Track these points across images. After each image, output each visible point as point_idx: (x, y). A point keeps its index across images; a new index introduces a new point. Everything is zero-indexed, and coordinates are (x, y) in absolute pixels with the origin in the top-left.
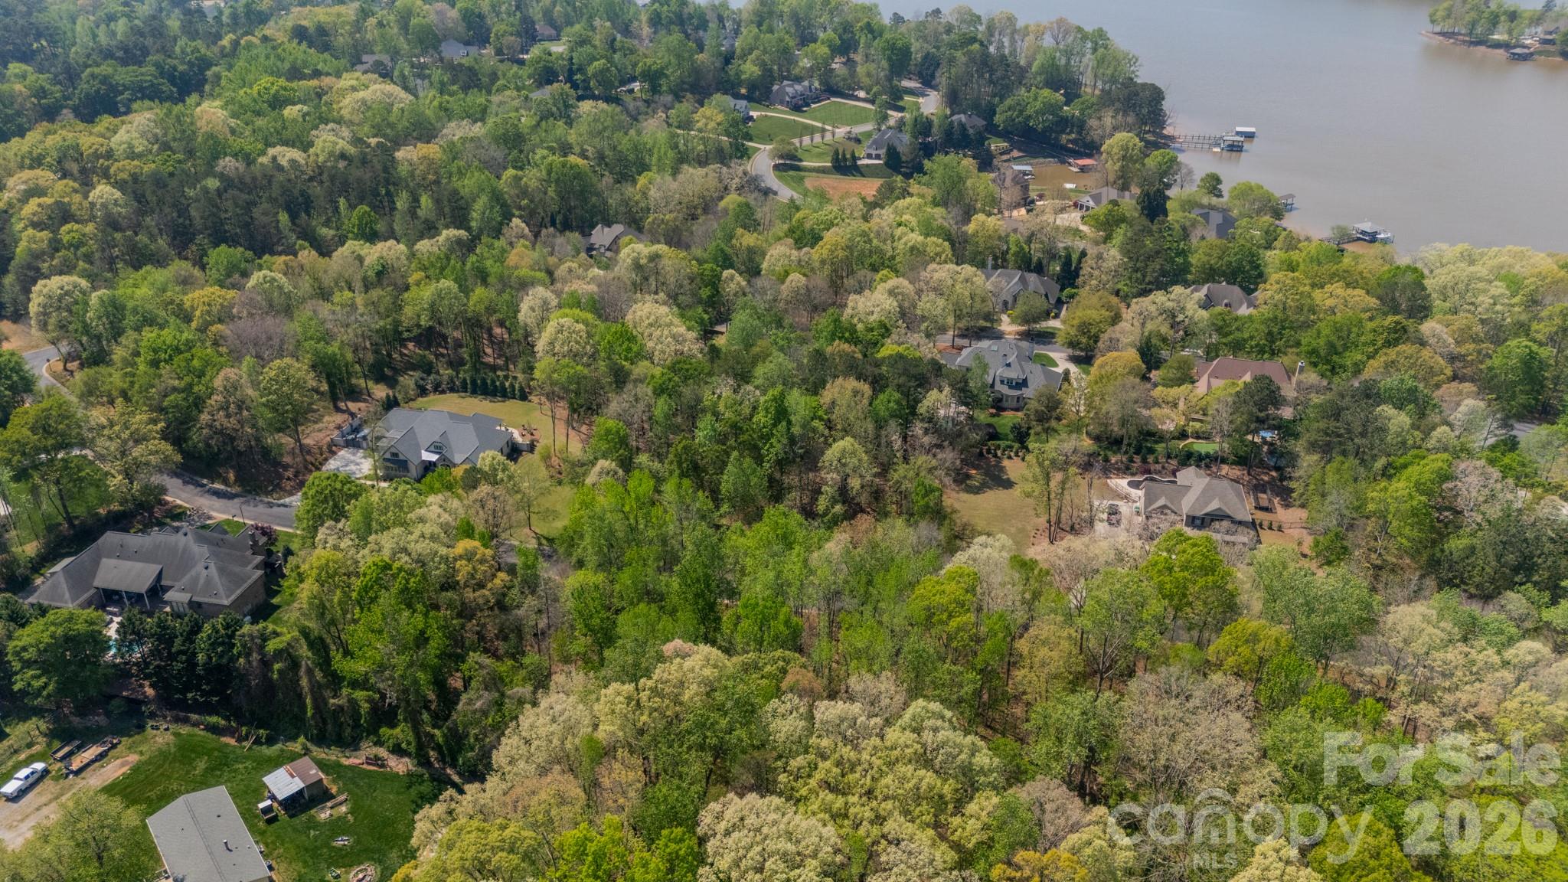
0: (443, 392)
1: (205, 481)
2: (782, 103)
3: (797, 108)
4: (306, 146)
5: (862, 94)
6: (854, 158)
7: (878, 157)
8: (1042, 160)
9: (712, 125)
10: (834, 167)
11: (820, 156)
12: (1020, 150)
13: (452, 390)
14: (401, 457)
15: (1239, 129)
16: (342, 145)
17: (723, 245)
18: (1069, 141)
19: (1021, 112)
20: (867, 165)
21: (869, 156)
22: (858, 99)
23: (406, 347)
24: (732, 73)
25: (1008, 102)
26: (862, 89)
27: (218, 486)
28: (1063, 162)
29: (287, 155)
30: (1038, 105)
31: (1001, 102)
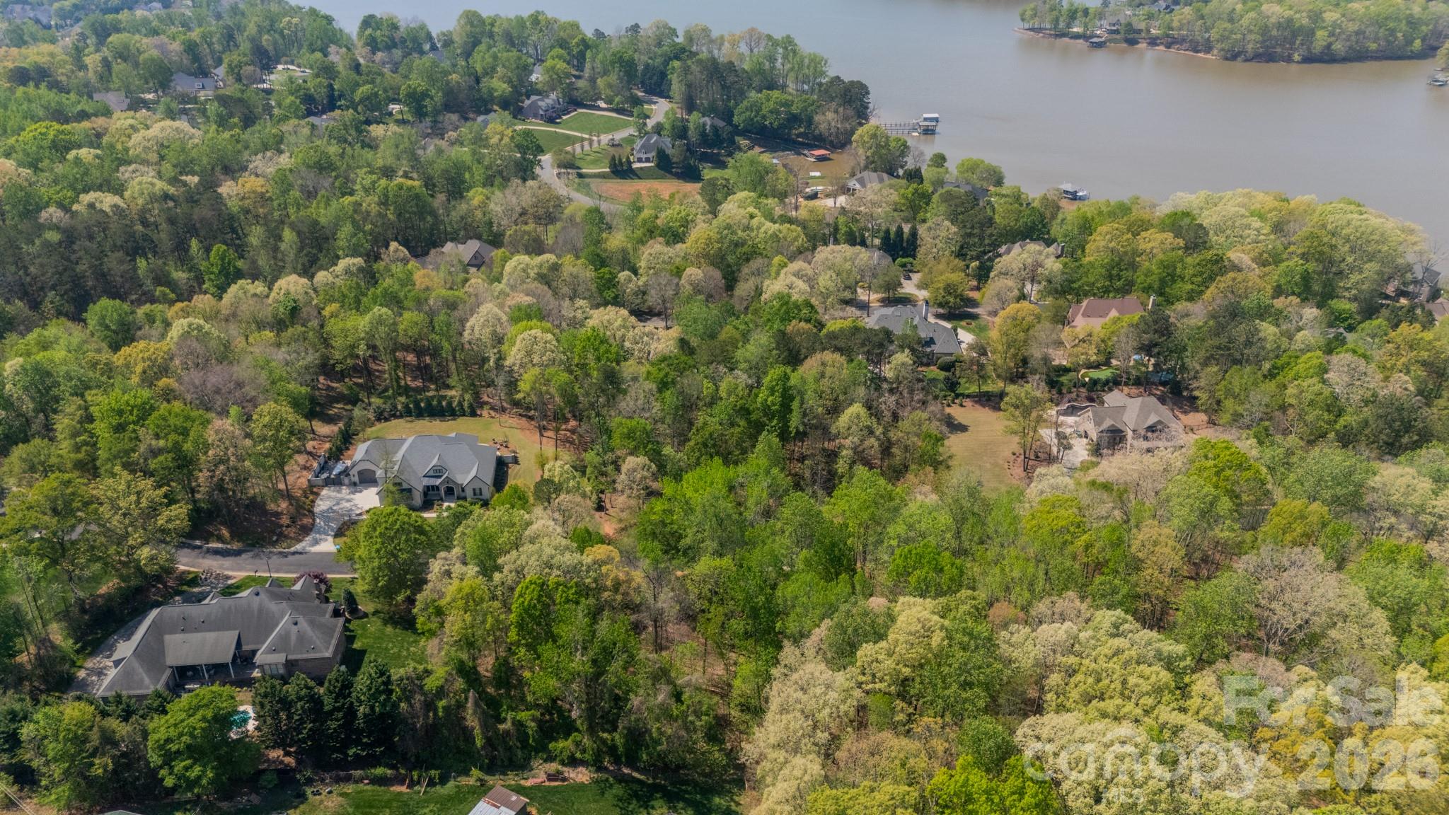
0: (386, 420)
1: (198, 543)
2: (535, 116)
3: (551, 120)
4: (119, 190)
5: (603, 105)
6: (629, 163)
7: (648, 160)
8: (781, 154)
9: (506, 140)
10: (613, 172)
11: (595, 162)
12: (760, 146)
13: (395, 416)
14: (405, 486)
15: (926, 116)
16: (160, 185)
18: (799, 135)
19: (758, 112)
20: (641, 168)
21: (640, 160)
22: (599, 108)
24: (484, 90)
25: (744, 104)
26: (600, 100)
27: (214, 545)
28: (799, 154)
29: (107, 201)
30: (771, 105)
31: (737, 105)
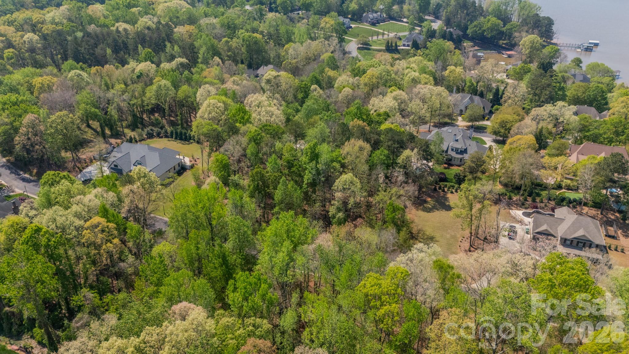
0: (162, 137)
1: (21, 173)
2: (366, 22)
3: (373, 24)
4: (133, 22)
5: (405, 20)
6: (396, 46)
7: (408, 46)
8: (489, 51)
9: (328, 25)
10: (386, 49)
11: (380, 44)
12: (478, 46)
13: (166, 136)
14: (119, 168)
15: (591, 41)
16: (150, 23)
17: (317, 75)
18: (503, 44)
19: (480, 28)
20: (403, 49)
21: (404, 45)
22: (402, 21)
23: (154, 115)
24: (345, 7)
25: (475, 23)
26: (405, 18)
27: (27, 176)
28: (500, 53)
29: (122, 26)
30: (489, 25)
31: (471, 23)
